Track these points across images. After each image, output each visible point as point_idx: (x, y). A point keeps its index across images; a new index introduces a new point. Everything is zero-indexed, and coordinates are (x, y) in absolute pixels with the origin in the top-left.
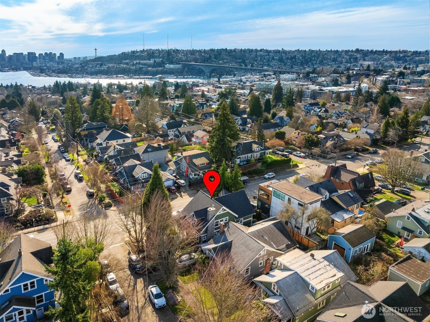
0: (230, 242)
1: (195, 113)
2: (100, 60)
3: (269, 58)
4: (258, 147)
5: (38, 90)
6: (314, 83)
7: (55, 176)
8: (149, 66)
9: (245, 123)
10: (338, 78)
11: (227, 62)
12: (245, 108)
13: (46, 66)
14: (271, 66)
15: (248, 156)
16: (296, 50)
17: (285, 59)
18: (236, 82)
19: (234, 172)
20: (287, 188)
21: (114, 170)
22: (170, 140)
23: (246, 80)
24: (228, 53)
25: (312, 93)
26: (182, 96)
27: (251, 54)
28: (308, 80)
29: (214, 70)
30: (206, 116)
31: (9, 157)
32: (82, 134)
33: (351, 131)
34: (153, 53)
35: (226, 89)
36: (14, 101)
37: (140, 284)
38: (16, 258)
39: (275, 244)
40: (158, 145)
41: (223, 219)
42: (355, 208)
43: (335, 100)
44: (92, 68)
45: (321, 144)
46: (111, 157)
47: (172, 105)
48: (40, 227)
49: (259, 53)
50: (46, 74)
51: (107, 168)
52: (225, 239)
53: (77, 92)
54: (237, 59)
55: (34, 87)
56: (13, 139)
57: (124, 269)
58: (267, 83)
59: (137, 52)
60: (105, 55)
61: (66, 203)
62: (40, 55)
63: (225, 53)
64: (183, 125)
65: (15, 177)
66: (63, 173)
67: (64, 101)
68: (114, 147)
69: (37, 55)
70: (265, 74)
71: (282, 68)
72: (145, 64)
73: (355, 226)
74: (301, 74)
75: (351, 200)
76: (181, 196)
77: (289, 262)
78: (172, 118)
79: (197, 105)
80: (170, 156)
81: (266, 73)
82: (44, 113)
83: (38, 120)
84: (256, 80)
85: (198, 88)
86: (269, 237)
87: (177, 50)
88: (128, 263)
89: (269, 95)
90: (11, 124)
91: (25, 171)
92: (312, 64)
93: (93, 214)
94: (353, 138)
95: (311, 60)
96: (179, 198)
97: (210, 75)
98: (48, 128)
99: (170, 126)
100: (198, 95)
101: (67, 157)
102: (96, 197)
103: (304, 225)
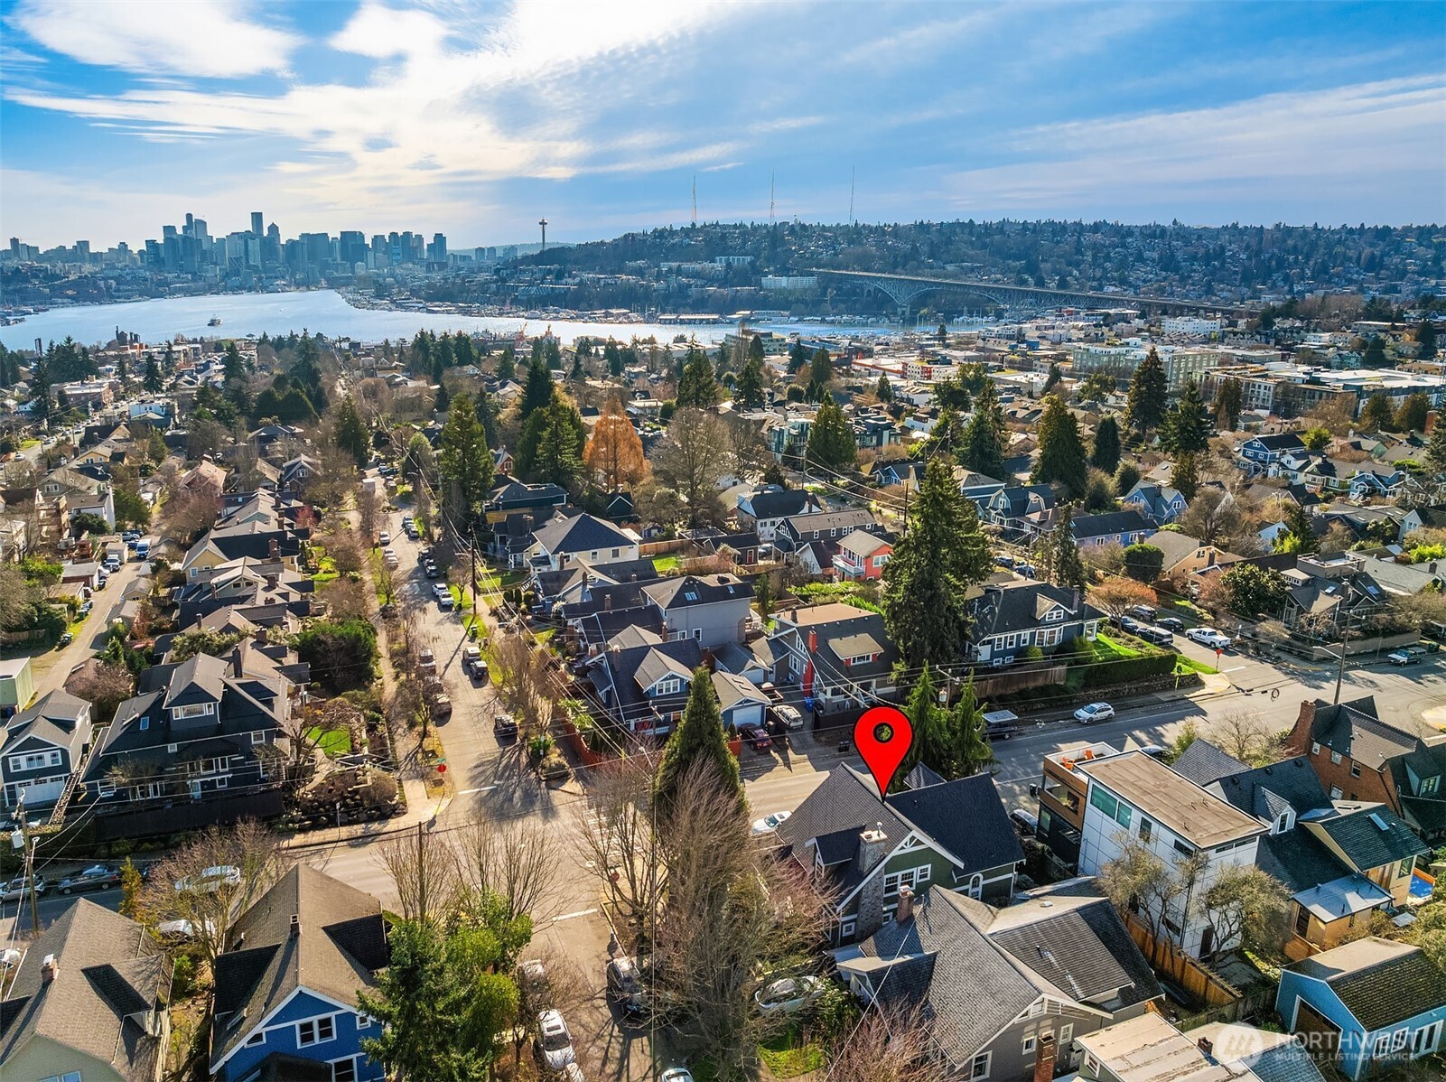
0: (929, 956)
1: (851, 458)
2: (555, 259)
3: (1125, 256)
4: (1057, 608)
5: (367, 355)
6: (1289, 350)
7: (404, 660)
8: (711, 280)
9: (1019, 507)
10: (1382, 336)
11: (972, 270)
12: (1026, 447)
13: (392, 276)
14: (1130, 285)
15: (1019, 636)
16: (1225, 228)
17: (1185, 260)
18: (1003, 341)
19: (959, 704)
20: (1139, 783)
21: (581, 654)
22: (763, 556)
23: (1038, 333)
24: (978, 238)
25: (1280, 390)
26: (813, 394)
27: (1058, 242)
28: (1268, 343)
29: (927, 295)
30: (887, 473)
31: (278, 590)
32: (490, 521)
33: (1414, 555)
34: (724, 236)
35: (964, 369)
36: (297, 396)
37: (641, 1056)
38: (282, 940)
39: (1082, 983)
40: (722, 580)
41: (914, 870)
42: (1395, 874)
43: (1368, 422)
44: (531, 284)
45: (1292, 606)
46: (572, 610)
47: (777, 428)
48: (355, 827)
49: (1087, 239)
50: (393, 302)
51: (560, 646)
52: (914, 946)
53: (484, 365)
54: (1010, 257)
55: (355, 345)
56: (290, 525)
57: (592, 998)
58: (1113, 350)
59: (672, 233)
60: (573, 241)
61: (433, 752)
62: (376, 239)
63: (966, 237)
64: (807, 505)
65: (291, 659)
66: (430, 653)
67: (442, 401)
68: (585, 575)
69: (368, 241)
70: (1109, 314)
71: (1172, 294)
72: (696, 275)
73: (1382, 947)
74: (1241, 317)
75: (1381, 843)
76: (787, 764)
77: (1122, 1057)
78: (773, 477)
79: (858, 429)
80: (757, 618)
81: (1112, 311)
82: (382, 441)
83: (363, 463)
84: (1075, 334)
85: (869, 362)
86: (1061, 956)
87: (803, 227)
88: (604, 982)
89: (1118, 393)
90: (286, 473)
91: (320, 642)
92: (1287, 279)
93: (511, 800)
94: (1420, 586)
95: (1281, 263)
96: (780, 768)
97: (913, 313)
98: (392, 490)
99: (764, 506)
100: (867, 386)
101: (444, 596)
102: (522, 741)
103: (1193, 920)
